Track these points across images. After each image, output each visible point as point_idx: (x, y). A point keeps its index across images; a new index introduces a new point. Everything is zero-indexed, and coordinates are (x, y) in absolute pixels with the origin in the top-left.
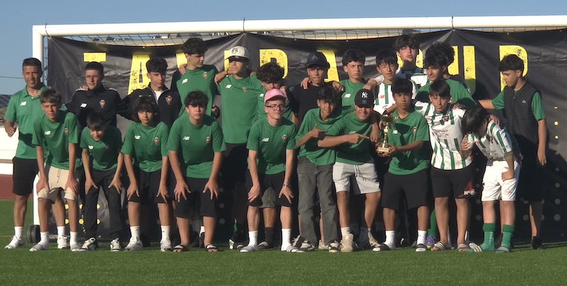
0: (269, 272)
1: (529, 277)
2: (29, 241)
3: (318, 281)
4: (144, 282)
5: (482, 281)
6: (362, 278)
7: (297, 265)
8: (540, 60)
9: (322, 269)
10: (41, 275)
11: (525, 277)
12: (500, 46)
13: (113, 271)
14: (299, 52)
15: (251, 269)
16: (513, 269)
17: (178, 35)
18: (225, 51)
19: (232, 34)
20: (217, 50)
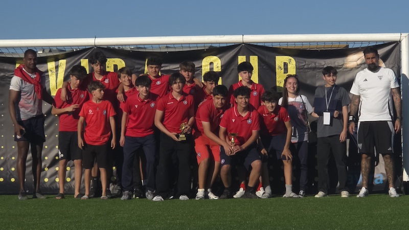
0: (112, 215)
1: (297, 219)
3: (147, 221)
6: (178, 219)
7: (132, 210)
8: (305, 67)
9: (150, 213)
11: (294, 219)
12: (277, 57)
14: (134, 60)
15: (100, 213)
16: (286, 213)
17: (50, 51)
18: (82, 60)
19: (87, 47)
20: (76, 59)
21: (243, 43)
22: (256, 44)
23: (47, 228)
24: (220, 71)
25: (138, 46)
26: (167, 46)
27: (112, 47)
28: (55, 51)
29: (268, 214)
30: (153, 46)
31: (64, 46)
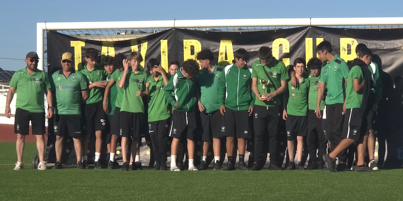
0: (191, 187)
1: (360, 192)
2: (34, 167)
3: (223, 193)
4: (109, 194)
5: (329, 194)
6: (251, 191)
7: (209, 183)
9: (225, 186)
10: (42, 189)
11: (357, 192)
12: (341, 38)
13: (89, 187)
14: (209, 42)
15: (179, 186)
16: (350, 186)
17: (132, 33)
18: (161, 41)
19: (167, 29)
20: (157, 40)
21: (311, 26)
22: (329, 27)
23: (131, 200)
24: (289, 52)
25: (214, 28)
26: (240, 28)
27: (188, 29)
28: (137, 33)
29: (333, 187)
30: (228, 28)
31: (145, 28)
